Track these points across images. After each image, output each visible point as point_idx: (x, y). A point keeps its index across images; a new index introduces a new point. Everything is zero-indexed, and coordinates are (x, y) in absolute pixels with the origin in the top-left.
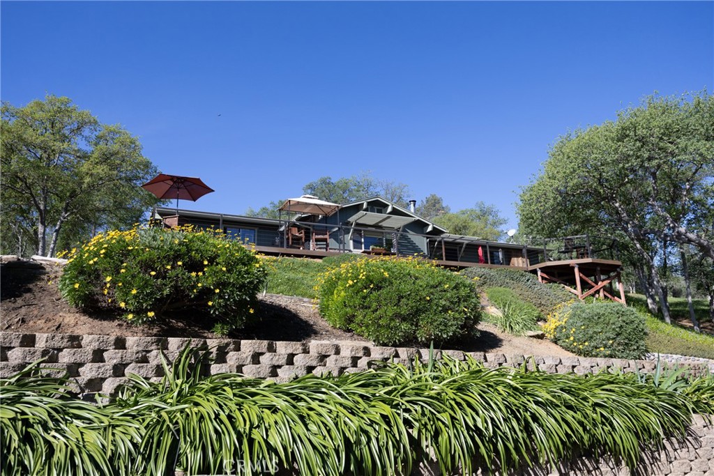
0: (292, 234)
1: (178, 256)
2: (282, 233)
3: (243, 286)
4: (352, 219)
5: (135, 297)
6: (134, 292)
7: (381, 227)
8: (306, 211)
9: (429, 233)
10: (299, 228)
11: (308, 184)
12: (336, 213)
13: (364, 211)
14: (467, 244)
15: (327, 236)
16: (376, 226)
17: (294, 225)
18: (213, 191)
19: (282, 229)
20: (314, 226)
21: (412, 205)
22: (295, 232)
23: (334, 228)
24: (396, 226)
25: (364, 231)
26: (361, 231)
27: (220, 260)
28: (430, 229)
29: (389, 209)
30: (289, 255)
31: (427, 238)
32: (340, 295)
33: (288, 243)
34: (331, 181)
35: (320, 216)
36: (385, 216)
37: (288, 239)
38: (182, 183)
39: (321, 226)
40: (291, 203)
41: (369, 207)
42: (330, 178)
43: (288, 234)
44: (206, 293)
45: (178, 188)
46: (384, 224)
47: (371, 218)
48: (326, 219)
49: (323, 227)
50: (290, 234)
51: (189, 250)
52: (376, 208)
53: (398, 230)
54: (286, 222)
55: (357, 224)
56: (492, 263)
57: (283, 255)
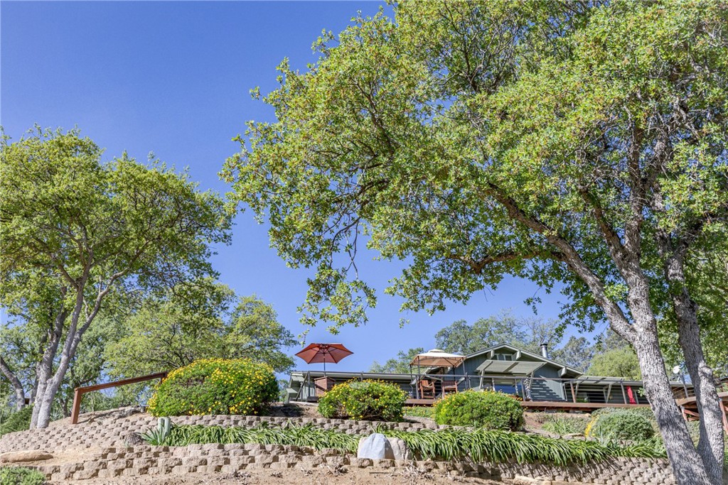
0: (423, 387)
1: (368, 393)
2: (414, 386)
3: (396, 405)
4: (481, 368)
5: (354, 410)
6: (354, 408)
7: (511, 374)
8: (434, 363)
9: (563, 377)
10: (430, 380)
11: (440, 330)
12: (462, 364)
13: (492, 359)
14: (613, 386)
15: (456, 387)
16: (507, 373)
17: (425, 378)
18: (352, 353)
19: (414, 382)
20: (444, 377)
21: (544, 349)
22: (425, 384)
23: (460, 378)
24: (527, 372)
25: (495, 379)
26: (491, 379)
27: (386, 393)
28: (563, 372)
29: (518, 356)
30: (421, 405)
31: (563, 382)
32: (444, 411)
33: (420, 394)
34: (467, 325)
35: (449, 368)
36: (513, 362)
37: (420, 391)
38: (327, 348)
39: (449, 377)
40: (420, 359)
41: (498, 355)
42: (464, 322)
43: (419, 387)
44: (382, 408)
45: (324, 353)
46: (513, 370)
47: (501, 365)
48: (454, 370)
49: (451, 377)
50: (421, 387)
51: (373, 390)
52: (504, 355)
53: (529, 376)
54: (416, 376)
55: (486, 373)
56: (628, 403)
57: (416, 405)
